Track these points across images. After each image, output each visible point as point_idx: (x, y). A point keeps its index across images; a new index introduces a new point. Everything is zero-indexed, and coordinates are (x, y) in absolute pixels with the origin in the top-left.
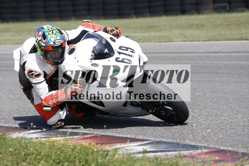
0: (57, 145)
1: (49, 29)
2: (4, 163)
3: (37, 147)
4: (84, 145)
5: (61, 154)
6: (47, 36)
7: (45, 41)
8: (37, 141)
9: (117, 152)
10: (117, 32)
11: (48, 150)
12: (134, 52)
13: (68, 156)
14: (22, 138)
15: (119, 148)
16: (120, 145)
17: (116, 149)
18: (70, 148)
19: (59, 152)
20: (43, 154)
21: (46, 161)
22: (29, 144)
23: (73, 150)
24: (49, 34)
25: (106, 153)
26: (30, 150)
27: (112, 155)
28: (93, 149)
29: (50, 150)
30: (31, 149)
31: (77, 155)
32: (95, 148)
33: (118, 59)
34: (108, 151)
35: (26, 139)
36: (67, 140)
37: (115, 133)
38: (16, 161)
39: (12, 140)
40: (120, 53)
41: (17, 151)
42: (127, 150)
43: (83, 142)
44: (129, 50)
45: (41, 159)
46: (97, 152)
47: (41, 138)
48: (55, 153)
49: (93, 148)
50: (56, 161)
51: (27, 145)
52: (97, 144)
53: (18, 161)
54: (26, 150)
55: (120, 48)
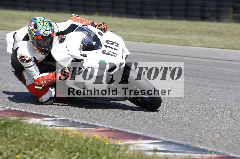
0: (70, 135)
1: (40, 21)
2: (18, 147)
3: (51, 135)
4: (96, 138)
5: (74, 144)
6: (38, 26)
7: (36, 30)
8: (51, 128)
9: (128, 147)
10: (104, 27)
11: (61, 138)
12: (119, 46)
13: (80, 146)
14: (37, 125)
15: (130, 144)
16: (132, 141)
17: (128, 144)
18: (83, 139)
19: (72, 142)
20: (56, 142)
21: (59, 149)
22: (44, 131)
23: (86, 141)
24: (40, 25)
25: (118, 148)
26: (43, 137)
27: (123, 150)
28: (105, 143)
29: (64, 139)
30: (45, 136)
31: (89, 146)
32: (107, 142)
33: (105, 52)
34: (119, 146)
35: (41, 126)
36: (80, 131)
37: (127, 129)
38: (30, 146)
39: (28, 125)
40: (106, 46)
41: (31, 137)
42: (137, 147)
43: (96, 134)
44: (115, 44)
45: (54, 147)
46: (108, 145)
47: (56, 126)
48: (68, 142)
49: (105, 141)
50: (69, 150)
51: (41, 132)
52: (109, 138)
53: (31, 147)
54: (40, 136)
55: (107, 42)
